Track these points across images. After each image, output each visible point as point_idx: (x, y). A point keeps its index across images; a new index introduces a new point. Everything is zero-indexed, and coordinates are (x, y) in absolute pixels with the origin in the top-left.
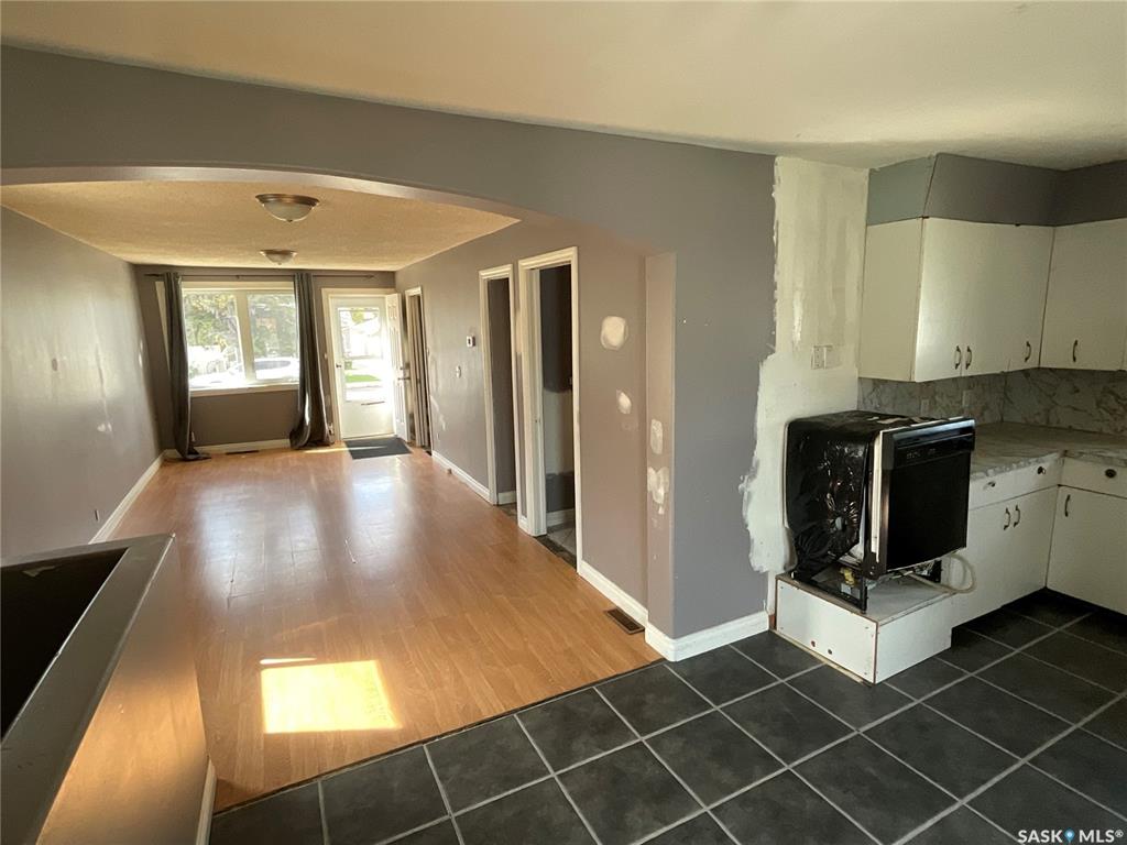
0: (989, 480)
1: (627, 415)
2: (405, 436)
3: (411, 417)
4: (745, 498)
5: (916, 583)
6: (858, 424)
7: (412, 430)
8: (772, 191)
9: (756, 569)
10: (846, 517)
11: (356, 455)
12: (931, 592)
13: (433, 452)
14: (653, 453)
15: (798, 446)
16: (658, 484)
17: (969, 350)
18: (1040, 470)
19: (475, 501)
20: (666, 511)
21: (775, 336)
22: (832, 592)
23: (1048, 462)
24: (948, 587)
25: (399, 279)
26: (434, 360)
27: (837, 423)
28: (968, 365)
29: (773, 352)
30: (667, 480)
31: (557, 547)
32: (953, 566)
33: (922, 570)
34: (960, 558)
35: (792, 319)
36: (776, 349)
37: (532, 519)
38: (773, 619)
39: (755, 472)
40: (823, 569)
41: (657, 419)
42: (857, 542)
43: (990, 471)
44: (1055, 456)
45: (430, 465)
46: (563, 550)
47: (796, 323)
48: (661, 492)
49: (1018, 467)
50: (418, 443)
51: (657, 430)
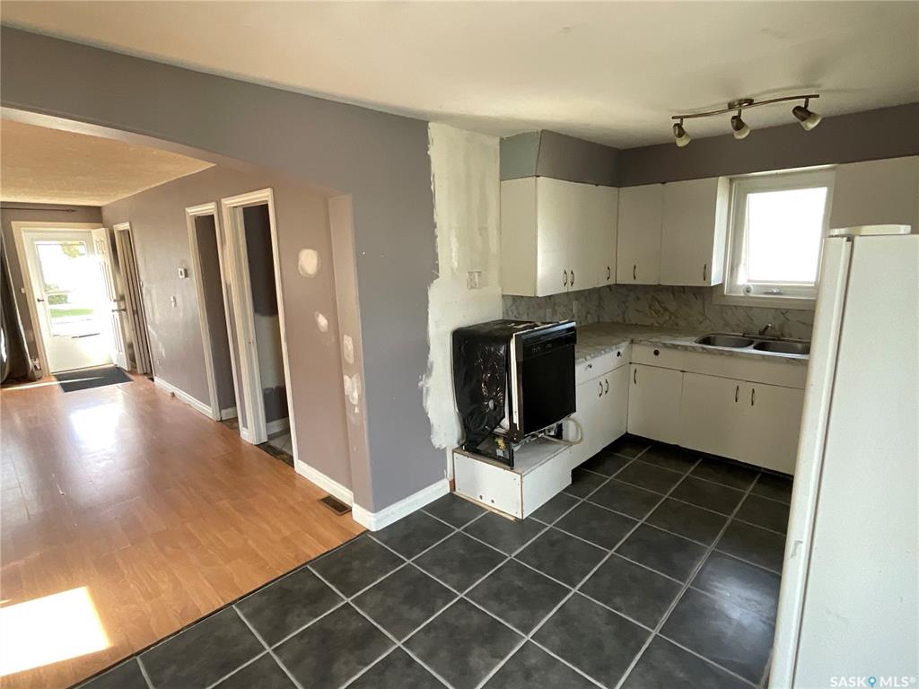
0: (588, 363)
1: (324, 333)
2: (125, 366)
3: (130, 346)
4: (424, 392)
5: (547, 441)
6: (501, 329)
7: (132, 359)
8: (428, 149)
9: (437, 447)
10: (496, 399)
11: (67, 388)
12: (556, 446)
13: (156, 379)
14: (348, 364)
15: (460, 349)
16: (353, 388)
17: (572, 273)
18: (619, 354)
19: (200, 419)
20: (361, 410)
21: (438, 264)
22: (490, 456)
23: (623, 348)
24: (567, 441)
25: (106, 214)
26: (149, 292)
27: (487, 329)
28: (572, 284)
29: (437, 277)
30: (360, 384)
31: (276, 451)
32: (569, 426)
33: (549, 432)
34: (573, 420)
35: (449, 250)
36: (440, 275)
37: (252, 431)
38: (453, 484)
39: (431, 371)
40: (483, 440)
41: (348, 335)
42: (504, 417)
43: (588, 357)
44: (627, 343)
45: (153, 391)
46: (282, 453)
47: (454, 254)
48: (356, 395)
49: (606, 352)
50: (139, 370)
51: (348, 343)
